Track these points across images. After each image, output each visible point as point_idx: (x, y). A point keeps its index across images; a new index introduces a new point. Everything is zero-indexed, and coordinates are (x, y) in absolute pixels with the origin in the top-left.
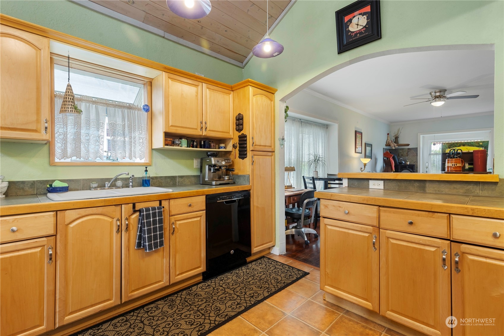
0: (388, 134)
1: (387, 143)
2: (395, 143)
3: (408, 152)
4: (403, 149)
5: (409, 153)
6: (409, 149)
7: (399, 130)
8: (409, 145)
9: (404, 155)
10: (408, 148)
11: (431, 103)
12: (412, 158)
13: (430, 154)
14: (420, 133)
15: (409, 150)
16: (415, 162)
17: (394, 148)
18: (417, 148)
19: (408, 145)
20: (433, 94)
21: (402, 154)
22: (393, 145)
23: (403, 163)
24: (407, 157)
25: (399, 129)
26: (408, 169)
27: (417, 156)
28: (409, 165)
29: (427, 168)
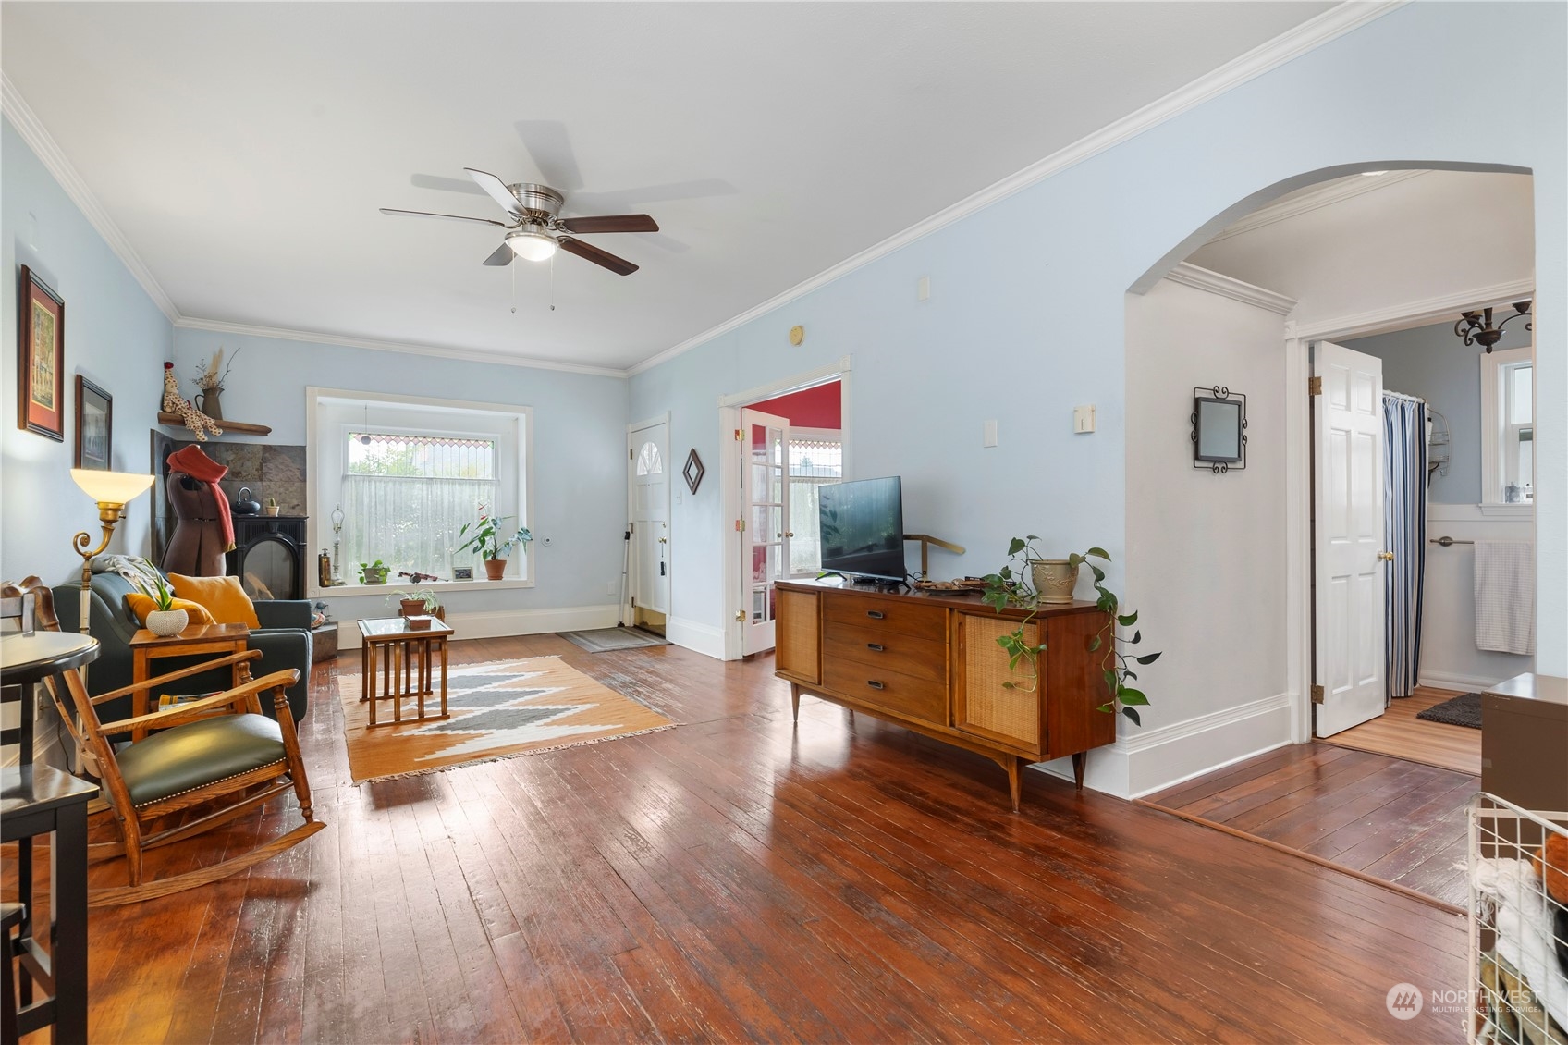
0: (168, 366)
1: (168, 410)
2: (204, 411)
3: (264, 460)
4: (241, 447)
5: (270, 465)
6: (267, 448)
7: (218, 358)
8: (269, 430)
9: (244, 474)
10: (264, 446)
12: (282, 490)
13: (345, 478)
14: (316, 388)
15: (267, 455)
16: (293, 508)
17: (202, 437)
18: (303, 449)
19: (265, 431)
21: (238, 469)
22: (200, 424)
23: (252, 509)
24: (259, 483)
25: (221, 351)
26: (280, 535)
27: (305, 481)
28: (280, 518)
29: (338, 530)
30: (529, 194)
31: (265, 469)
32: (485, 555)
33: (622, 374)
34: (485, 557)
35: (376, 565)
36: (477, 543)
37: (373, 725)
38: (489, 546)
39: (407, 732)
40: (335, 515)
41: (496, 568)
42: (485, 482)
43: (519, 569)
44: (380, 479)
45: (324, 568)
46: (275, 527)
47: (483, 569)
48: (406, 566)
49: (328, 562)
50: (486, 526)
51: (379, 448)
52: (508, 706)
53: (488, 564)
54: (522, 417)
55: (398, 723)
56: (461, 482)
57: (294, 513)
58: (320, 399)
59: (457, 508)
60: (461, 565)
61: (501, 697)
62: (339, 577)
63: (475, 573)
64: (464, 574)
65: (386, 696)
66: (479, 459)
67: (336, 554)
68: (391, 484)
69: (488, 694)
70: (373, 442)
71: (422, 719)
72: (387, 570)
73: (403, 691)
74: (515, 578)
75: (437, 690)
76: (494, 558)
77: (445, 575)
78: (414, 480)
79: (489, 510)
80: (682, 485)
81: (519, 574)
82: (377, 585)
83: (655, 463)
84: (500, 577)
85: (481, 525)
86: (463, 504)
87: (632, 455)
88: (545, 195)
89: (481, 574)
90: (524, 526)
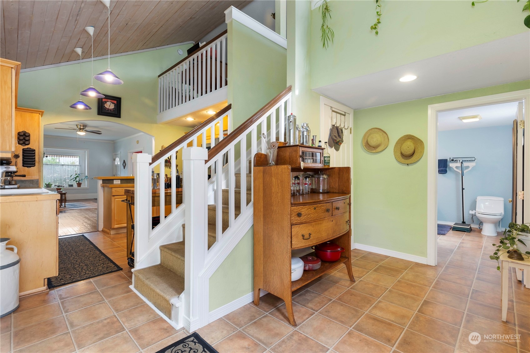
11: (77, 131)
30: (80, 126)
32: (76, 181)
33: (113, 142)
35: (49, 183)
36: (74, 179)
38: (77, 180)
41: (79, 185)
42: (77, 165)
44: (50, 165)
47: (76, 185)
48: (56, 184)
51: (50, 158)
53: (77, 183)
54: (87, 152)
56: (71, 165)
60: (71, 184)
63: (74, 186)
64: (72, 186)
66: (76, 160)
68: (52, 166)
70: (48, 157)
72: (52, 185)
76: (79, 182)
77: (66, 186)
78: (58, 165)
79: (78, 171)
80: (122, 167)
81: (85, 186)
82: (49, 187)
83: (118, 162)
84: (80, 186)
85: (76, 175)
86: (71, 170)
87: (114, 160)
88: (83, 126)
89: (75, 185)
90: (87, 175)
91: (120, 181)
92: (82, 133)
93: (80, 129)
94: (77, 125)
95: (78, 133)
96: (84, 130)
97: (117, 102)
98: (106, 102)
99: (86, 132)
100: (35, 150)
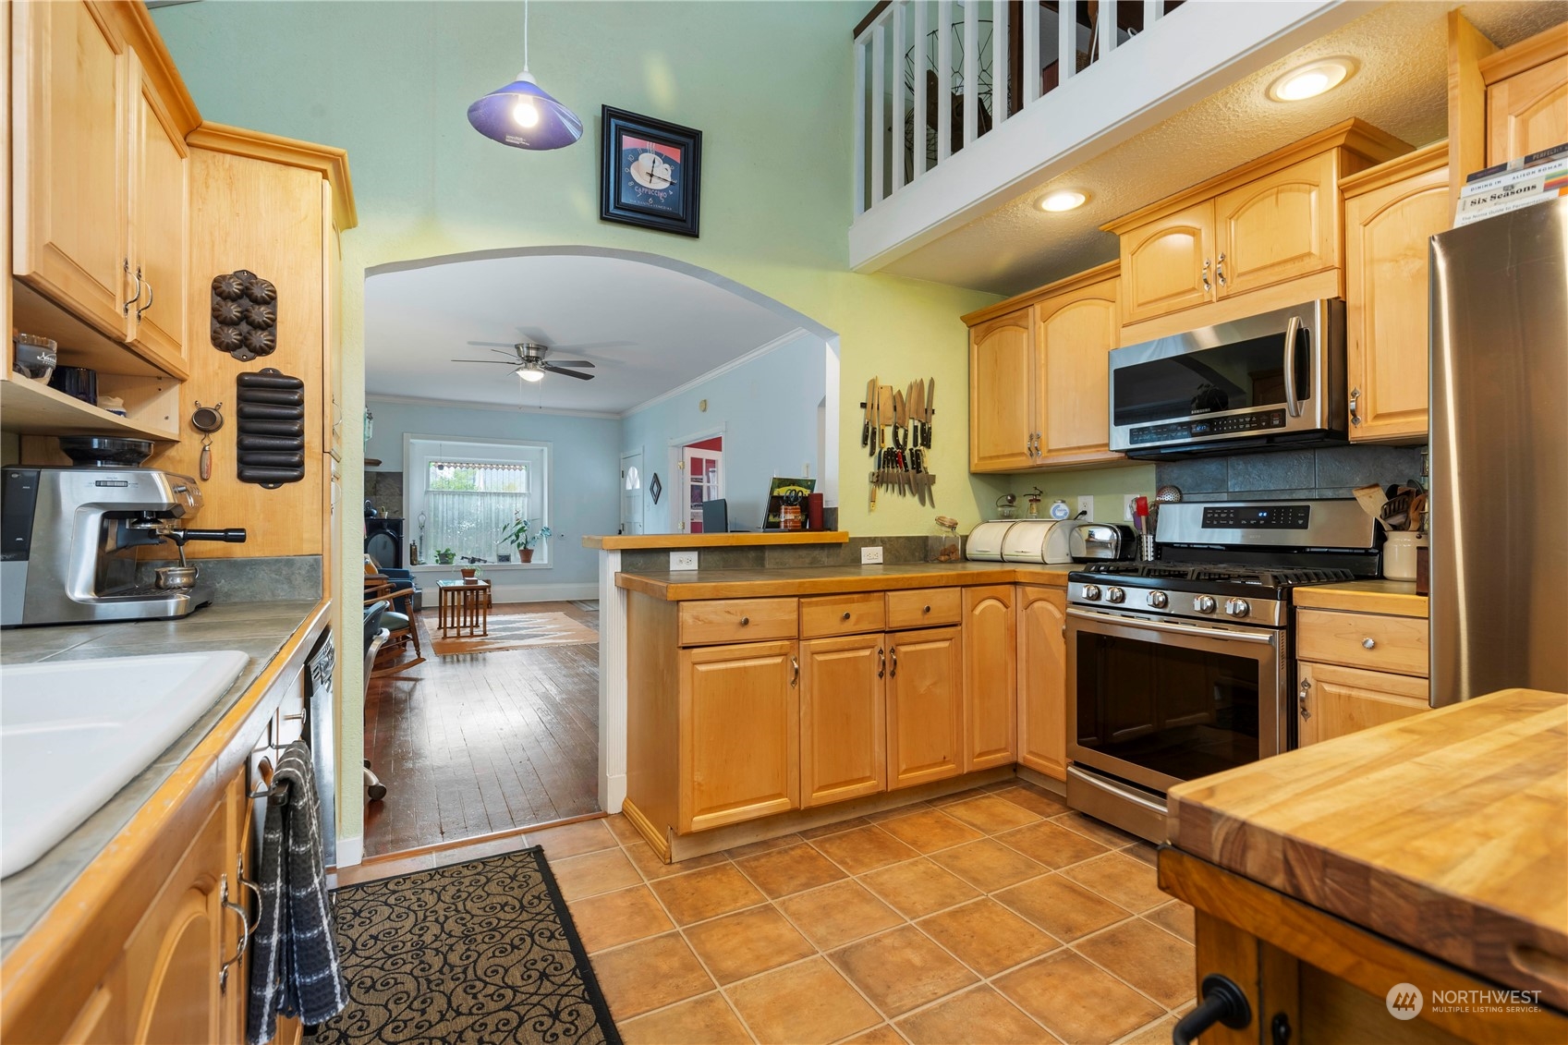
3: (377, 482)
5: (381, 485)
6: (379, 474)
8: (381, 462)
10: (377, 473)
11: (518, 370)
12: (393, 501)
13: (427, 493)
14: (409, 434)
15: (379, 478)
16: (395, 512)
18: (401, 474)
19: (378, 463)
20: (524, 351)
23: (372, 514)
24: (374, 497)
26: (388, 531)
27: (402, 495)
28: (388, 519)
29: (422, 527)
30: (528, 348)
31: (378, 488)
32: (519, 545)
33: (618, 417)
34: (518, 547)
35: (446, 551)
36: (514, 537)
37: (445, 637)
38: (522, 539)
39: (463, 640)
40: (420, 518)
41: (526, 555)
42: (521, 494)
43: (542, 556)
44: (449, 493)
45: (413, 553)
46: (386, 524)
47: (518, 556)
48: (467, 553)
49: (416, 549)
50: (520, 526)
51: (448, 473)
52: (523, 632)
53: (521, 551)
54: (546, 449)
55: (459, 636)
56: (504, 494)
57: (395, 517)
58: (411, 440)
59: (501, 513)
60: (503, 552)
61: (519, 629)
62: (422, 559)
63: (512, 558)
64: (506, 558)
65: (452, 627)
66: (516, 479)
67: (421, 544)
68: (457, 497)
69: (512, 628)
70: (445, 468)
71: (472, 635)
72: (454, 555)
73: (462, 624)
74: (540, 562)
75: (481, 626)
76: (525, 548)
77: (492, 559)
78: (471, 494)
79: (523, 514)
80: (650, 498)
81: (542, 559)
82: (447, 563)
83: (635, 481)
84: (529, 562)
85: (517, 524)
86: (504, 510)
87: (623, 475)
88: (537, 349)
89: (516, 559)
90: (546, 525)
91: (694, 555)
92: (533, 376)
93: (529, 359)
94: (517, 347)
95: (521, 373)
96: (540, 362)
97: (685, 157)
98: (636, 154)
99: (547, 371)
100: (300, 386)
